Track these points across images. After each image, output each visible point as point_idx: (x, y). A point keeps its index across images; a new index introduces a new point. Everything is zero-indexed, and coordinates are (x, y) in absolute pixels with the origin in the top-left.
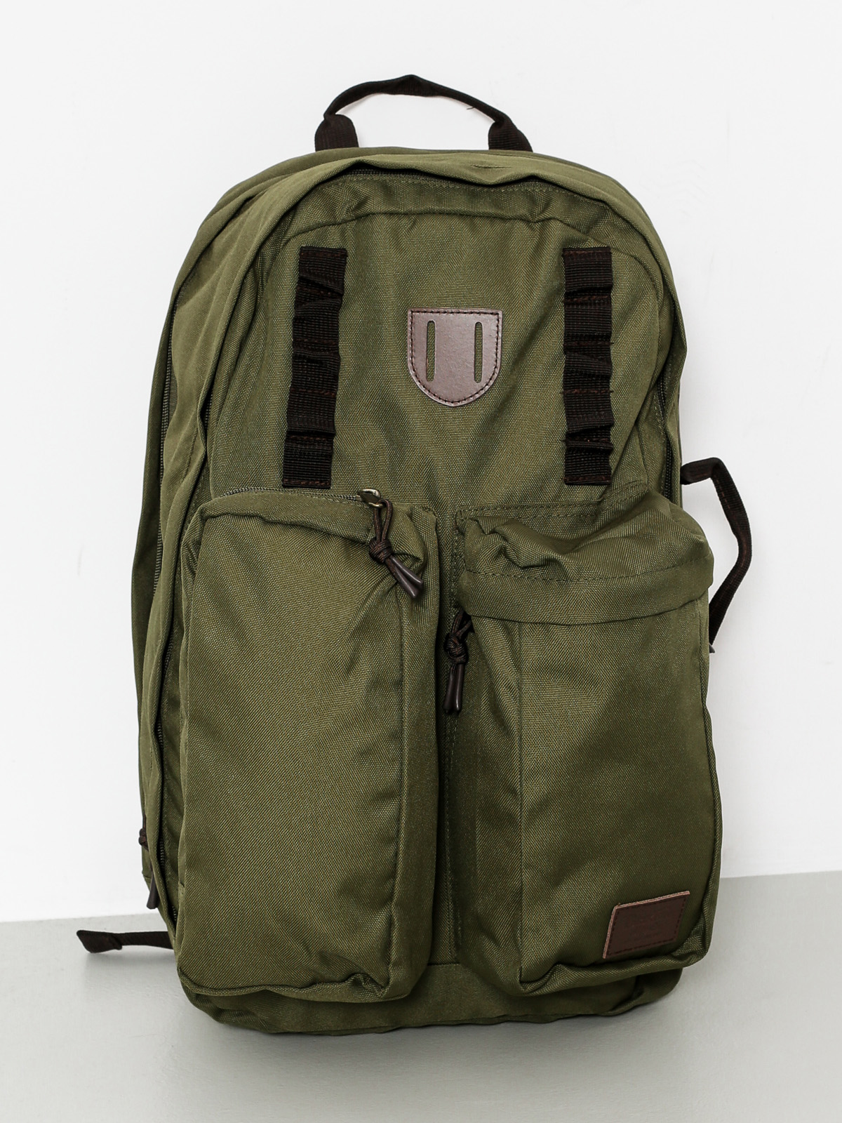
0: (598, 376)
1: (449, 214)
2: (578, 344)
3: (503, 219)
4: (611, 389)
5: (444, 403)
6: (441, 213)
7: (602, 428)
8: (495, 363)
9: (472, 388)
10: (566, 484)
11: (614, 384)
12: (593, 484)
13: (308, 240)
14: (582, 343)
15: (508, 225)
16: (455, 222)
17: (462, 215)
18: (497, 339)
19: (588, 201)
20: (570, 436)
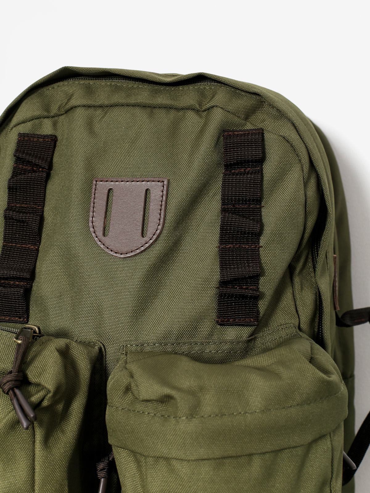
0: (248, 233)
1: (134, 105)
2: (234, 206)
3: (178, 109)
4: (261, 244)
5: (115, 254)
6: (128, 105)
7: (250, 277)
8: (159, 221)
9: (138, 242)
10: (218, 324)
11: (263, 241)
12: (243, 325)
13: (25, 128)
14: (237, 206)
15: (181, 113)
16: (138, 111)
17: (144, 106)
18: (162, 202)
19: (248, 95)
20: (223, 283)
